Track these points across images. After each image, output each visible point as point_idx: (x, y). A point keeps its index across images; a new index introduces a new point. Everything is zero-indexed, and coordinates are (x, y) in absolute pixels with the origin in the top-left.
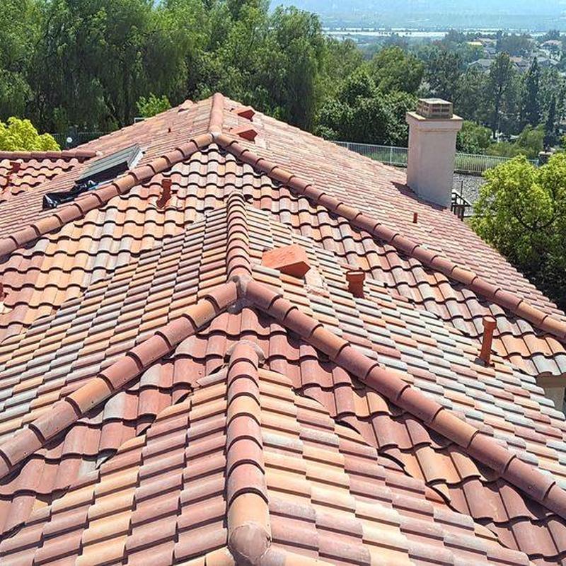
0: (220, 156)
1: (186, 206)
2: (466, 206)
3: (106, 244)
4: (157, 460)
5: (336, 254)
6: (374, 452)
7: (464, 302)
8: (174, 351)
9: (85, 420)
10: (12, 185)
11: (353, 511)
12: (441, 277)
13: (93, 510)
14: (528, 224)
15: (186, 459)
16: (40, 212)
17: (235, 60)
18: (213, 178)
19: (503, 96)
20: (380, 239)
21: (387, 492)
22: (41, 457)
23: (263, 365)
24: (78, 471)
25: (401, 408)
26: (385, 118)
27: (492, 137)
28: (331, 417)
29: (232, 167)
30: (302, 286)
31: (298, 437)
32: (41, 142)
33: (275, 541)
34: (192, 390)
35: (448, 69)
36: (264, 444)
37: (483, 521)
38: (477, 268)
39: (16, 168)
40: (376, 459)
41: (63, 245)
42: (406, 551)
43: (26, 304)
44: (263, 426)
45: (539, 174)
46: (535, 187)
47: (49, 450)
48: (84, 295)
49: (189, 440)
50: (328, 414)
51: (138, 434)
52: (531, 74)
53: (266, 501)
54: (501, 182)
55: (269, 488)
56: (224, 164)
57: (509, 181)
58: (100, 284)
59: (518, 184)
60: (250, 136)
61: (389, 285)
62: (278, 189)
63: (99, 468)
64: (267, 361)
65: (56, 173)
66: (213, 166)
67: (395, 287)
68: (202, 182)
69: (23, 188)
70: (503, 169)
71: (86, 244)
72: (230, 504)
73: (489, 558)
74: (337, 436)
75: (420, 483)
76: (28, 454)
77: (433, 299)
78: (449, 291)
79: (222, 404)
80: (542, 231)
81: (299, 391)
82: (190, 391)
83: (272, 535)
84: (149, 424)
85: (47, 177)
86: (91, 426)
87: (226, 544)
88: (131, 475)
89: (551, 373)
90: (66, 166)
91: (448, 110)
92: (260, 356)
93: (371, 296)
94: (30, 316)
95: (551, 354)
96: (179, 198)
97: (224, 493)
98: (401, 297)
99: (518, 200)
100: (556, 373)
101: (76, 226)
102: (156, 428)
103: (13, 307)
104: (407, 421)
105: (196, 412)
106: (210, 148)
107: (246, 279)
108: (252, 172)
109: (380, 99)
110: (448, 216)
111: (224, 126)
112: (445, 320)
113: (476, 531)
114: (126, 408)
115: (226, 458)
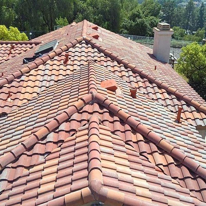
0: (86, 45)
1: (74, 64)
2: (175, 60)
3: (46, 77)
4: (65, 156)
5: (127, 82)
6: (138, 154)
7: (172, 100)
8: (70, 118)
9: (40, 142)
10: (12, 53)
11: (131, 175)
12: (164, 91)
13: (43, 173)
14: (197, 67)
15: (75, 156)
16: (22, 65)
17: (91, 4)
18: (83, 54)
19: (191, 17)
20: (142, 76)
21: (142, 168)
22: (26, 154)
23: (100, 123)
24: (38, 159)
25: (148, 139)
26: (146, 26)
27: (186, 32)
28: (124, 142)
29: (90, 49)
30: (114, 95)
31: (113, 149)
32: (21, 35)
33: (104, 185)
34: (76, 131)
35: (170, 7)
36: (101, 152)
37: (175, 178)
38: (177, 87)
39: (13, 47)
40: (139, 157)
41: (31, 78)
42: (148, 188)
43: (18, 99)
44: (100, 145)
45: (202, 49)
46: (200, 54)
47: (28, 152)
48: (38, 96)
49: (75, 150)
50: (123, 141)
51: (58, 147)
52: (201, 8)
53: (101, 172)
54: (188, 52)
55: (102, 167)
56: (87, 48)
57: (191, 51)
58: (44, 92)
59: (194, 53)
60: (96, 37)
61: (145, 93)
62: (106, 58)
63: (45, 158)
64: (102, 122)
65: (27, 49)
66: (83, 49)
67: (147, 94)
68: (79, 55)
69: (16, 55)
70: (189, 47)
71: (39, 77)
72: (90, 172)
73: (176, 191)
74: (126, 149)
75: (154, 165)
76: (21, 153)
77: (161, 99)
78: (166, 95)
79: (86, 137)
80: (202, 70)
81: (113, 133)
82: (76, 132)
83: (103, 183)
84: (62, 143)
85: (24, 51)
86: (42, 144)
87: (88, 186)
88: (56, 161)
89: (201, 125)
90: (31, 46)
91: (169, 27)
92: (100, 120)
93: (139, 97)
94: (20, 103)
95: (202, 119)
96: (71, 61)
97: (87, 168)
98: (149, 98)
99: (194, 59)
100: (203, 125)
101: (35, 71)
102: (64, 145)
103: (14, 100)
104: (150, 143)
105: (78, 140)
106: (82, 42)
107: (95, 93)
108: (97, 51)
109: (144, 19)
110: (167, 67)
111: (88, 33)
112: (165, 106)
113: (172, 182)
114: (54, 138)
115: (88, 156)
